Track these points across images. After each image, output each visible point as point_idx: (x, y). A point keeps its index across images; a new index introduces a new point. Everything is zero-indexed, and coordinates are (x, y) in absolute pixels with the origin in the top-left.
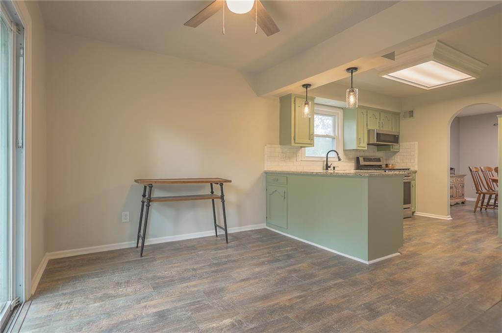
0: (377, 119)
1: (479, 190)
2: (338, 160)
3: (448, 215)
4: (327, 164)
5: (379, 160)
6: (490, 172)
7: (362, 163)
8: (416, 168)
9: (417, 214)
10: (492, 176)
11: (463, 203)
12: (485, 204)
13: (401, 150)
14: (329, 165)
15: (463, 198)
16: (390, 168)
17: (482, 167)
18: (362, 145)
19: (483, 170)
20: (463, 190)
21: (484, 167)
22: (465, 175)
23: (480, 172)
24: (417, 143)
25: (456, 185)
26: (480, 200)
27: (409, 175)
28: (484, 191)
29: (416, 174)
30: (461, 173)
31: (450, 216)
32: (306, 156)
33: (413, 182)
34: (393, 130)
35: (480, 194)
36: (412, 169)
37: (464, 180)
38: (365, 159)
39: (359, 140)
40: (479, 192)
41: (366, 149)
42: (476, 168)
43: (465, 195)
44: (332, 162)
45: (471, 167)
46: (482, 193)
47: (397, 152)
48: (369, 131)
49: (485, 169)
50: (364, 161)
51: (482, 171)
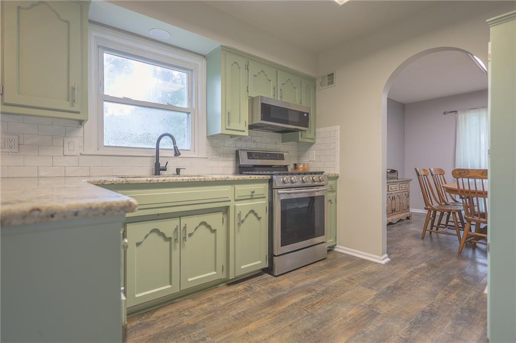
0: (270, 81)
1: (429, 205)
2: (172, 154)
3: (383, 254)
4: (157, 164)
5: (281, 157)
6: (441, 176)
7: (245, 161)
8: (337, 171)
9: (340, 249)
10: (444, 183)
11: (408, 218)
12: (436, 224)
13: (317, 141)
14: (162, 165)
15: (408, 211)
16: (301, 170)
17: (432, 169)
18: (235, 125)
19: (434, 173)
20: (408, 202)
21: (434, 169)
22: (410, 180)
23: (430, 177)
24: (339, 127)
25: (399, 194)
26: (430, 219)
27: (322, 183)
28: (435, 205)
29: (338, 179)
30: (407, 177)
31: (386, 255)
32: (105, 144)
33: (329, 196)
34: (303, 104)
35: (430, 211)
36: (329, 171)
37: (409, 186)
38: (250, 155)
39: (228, 117)
40: (429, 207)
41: (246, 134)
42: (424, 170)
43: (410, 207)
44: (167, 160)
45: (418, 169)
46: (433, 209)
47: (312, 144)
48: (252, 100)
49: (435, 172)
50: (249, 158)
51: (432, 175)
